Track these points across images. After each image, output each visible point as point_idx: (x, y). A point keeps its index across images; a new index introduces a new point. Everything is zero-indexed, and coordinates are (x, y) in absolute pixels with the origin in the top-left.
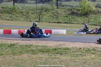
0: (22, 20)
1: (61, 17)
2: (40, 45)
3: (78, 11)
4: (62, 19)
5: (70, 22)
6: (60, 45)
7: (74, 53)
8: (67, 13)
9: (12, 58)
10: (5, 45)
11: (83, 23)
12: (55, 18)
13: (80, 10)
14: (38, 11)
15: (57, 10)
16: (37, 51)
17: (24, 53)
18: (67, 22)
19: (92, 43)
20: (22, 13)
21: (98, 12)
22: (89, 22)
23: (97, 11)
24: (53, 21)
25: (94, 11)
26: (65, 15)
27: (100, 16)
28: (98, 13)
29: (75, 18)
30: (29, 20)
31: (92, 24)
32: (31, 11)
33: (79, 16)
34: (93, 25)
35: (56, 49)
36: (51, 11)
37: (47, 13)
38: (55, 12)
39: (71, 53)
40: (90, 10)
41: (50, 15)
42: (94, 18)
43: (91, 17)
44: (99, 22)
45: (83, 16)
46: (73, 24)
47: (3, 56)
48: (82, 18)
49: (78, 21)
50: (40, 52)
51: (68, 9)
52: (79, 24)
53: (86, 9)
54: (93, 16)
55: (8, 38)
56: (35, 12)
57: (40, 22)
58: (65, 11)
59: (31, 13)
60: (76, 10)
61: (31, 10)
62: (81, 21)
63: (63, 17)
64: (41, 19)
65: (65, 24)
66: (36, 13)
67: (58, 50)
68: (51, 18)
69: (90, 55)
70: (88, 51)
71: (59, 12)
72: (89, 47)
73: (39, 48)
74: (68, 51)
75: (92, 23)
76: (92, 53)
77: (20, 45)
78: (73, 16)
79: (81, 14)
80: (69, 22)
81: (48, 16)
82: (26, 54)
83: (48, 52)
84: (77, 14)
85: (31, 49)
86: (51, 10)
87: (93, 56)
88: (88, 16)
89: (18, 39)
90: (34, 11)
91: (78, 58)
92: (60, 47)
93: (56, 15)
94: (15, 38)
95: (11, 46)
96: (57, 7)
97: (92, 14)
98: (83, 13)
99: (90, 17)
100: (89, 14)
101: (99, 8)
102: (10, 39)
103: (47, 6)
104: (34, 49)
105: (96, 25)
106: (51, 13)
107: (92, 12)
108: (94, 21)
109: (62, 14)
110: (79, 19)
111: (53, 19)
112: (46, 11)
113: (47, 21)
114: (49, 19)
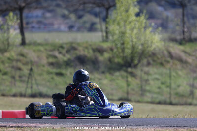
1: (41, 75)
3: (98, 54)
4: (44, 83)
12: (17, 78)
13: (107, 51)
15: (25, 50)
21: (171, 56)
22: (143, 92)
23: (166, 53)
24: (14, 91)
25: (154, 54)
27: (177, 73)
28: (169, 59)
31: (157, 100)
33: (103, 72)
34: (159, 103)
38: (15, 57)
42: (157, 79)
44: (177, 94)
45: (117, 73)
48: (114, 77)
53: (128, 47)
58: (50, 56)
60: (91, 51)
62: (112, 90)
68: (3, 79)
75: (155, 96)
79: (108, 63)
88: (134, 70)
93: (20, 69)
97: (149, 64)
98: (116, 60)
99: (143, 75)
100: (137, 65)
101: (171, 44)
105: (171, 104)
106: (3, 62)
107: (150, 56)
108: (159, 88)
109: (44, 66)
110: (105, 82)
111: (11, 83)
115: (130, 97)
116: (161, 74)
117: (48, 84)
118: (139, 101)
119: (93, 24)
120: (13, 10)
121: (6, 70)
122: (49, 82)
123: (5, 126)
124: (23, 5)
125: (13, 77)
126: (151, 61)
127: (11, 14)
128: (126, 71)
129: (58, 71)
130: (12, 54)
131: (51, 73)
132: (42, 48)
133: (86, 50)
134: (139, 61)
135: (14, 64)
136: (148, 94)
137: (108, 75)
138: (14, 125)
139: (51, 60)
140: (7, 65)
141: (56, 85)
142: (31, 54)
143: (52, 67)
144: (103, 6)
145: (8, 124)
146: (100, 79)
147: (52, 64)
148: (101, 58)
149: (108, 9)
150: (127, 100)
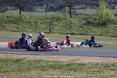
0: (30, 32)
2: (51, 60)
3: (95, 21)
4: (76, 30)
5: (86, 33)
6: (73, 60)
7: (90, 69)
8: (82, 23)
9: (18, 76)
10: (10, 60)
11: (101, 34)
12: (68, 28)
13: (98, 20)
14: (48, 20)
15: (71, 19)
16: (47, 67)
17: (32, 70)
18: (82, 33)
19: (111, 58)
20: (30, 23)
22: (107, 33)
24: (66, 32)
25: (113, 20)
26: (79, 25)
29: (91, 29)
30: (38, 31)
31: (111, 36)
32: (40, 21)
33: (96, 26)
34: (112, 36)
35: (69, 65)
36: (63, 21)
37: (59, 23)
38: (68, 21)
39: (87, 69)
40: (109, 20)
41: (62, 26)
42: (113, 29)
43: (110, 28)
46: (89, 35)
47: (7, 73)
48: (99, 28)
49: (95, 32)
50: (51, 68)
51: (83, 18)
52: (96, 35)
53: (104, 18)
54: (112, 26)
55: (14, 53)
56: (44, 22)
57: (51, 33)
58: (79, 21)
59: (41, 23)
60: (92, 20)
61: (40, 19)
62: (98, 32)
63: (77, 28)
64: (52, 30)
65: (80, 35)
66: (46, 23)
67: (72, 65)
68: (63, 29)
69: (109, 71)
70: (107, 66)
71: (73, 22)
72: (107, 62)
73: (50, 63)
74: (84, 67)
75: (111, 34)
76: (111, 69)
77: (28, 60)
78: (89, 26)
79: (98, 23)
80: (84, 33)
81: (60, 27)
82: (35, 71)
83: (61, 68)
84: (93, 24)
85: (40, 65)
86: (63, 19)
87: (112, 73)
88: (106, 26)
89: (25, 53)
90: (44, 20)
91: (95, 75)
92: (74, 62)
93: (69, 25)
94: (22, 52)
95: (18, 61)
96: (70, 16)
97: (111, 24)
98: (101, 22)
99: (108, 27)
102: (16, 53)
103: (59, 15)
104: (44, 65)
105: (116, 37)
106: (64, 23)
107: (111, 21)
108: (113, 31)
109: (77, 24)
110: (96, 29)
111: (65, 30)
112: (57, 21)
113: (58, 32)
114: (61, 30)
115: (103, 34)
116: (114, 27)
117: (77, 30)
118: (105, 36)
120: (68, 6)
124: (71, 5)
125: (66, 28)
126: (111, 23)
127: (67, 8)
131: (79, 27)
132: (77, 19)
134: (108, 23)
136: (109, 33)
140: (65, 24)
141: (80, 30)
142: (73, 20)
146: (94, 29)
149: (98, 6)
150: (101, 35)
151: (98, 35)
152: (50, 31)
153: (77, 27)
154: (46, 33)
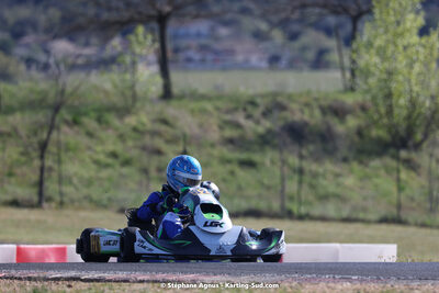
1: (206, 165)
12: (153, 173)
13: (351, 112)
14: (17, 119)
15: (171, 110)
18: (262, 205)
22: (434, 203)
29: (315, 175)
37: (90, 135)
41: (114, 155)
45: (376, 163)
46: (313, 219)
48: (368, 170)
51: (253, 104)
53: (400, 103)
57: (45, 205)
58: (227, 123)
60: (317, 113)
62: (365, 199)
65: (252, 222)
68: (122, 176)
71: (187, 131)
81: (96, 162)
93: (159, 152)
96: (161, 91)
98: (375, 133)
100: (421, 143)
106: (122, 137)
109: (213, 145)
110: (350, 181)
111: (140, 183)
112: (75, 122)
113: (95, 197)
114: (106, 184)
115: (404, 216)
117: (223, 186)
118: (423, 225)
119: (322, 52)
120: (145, 21)
121: (128, 155)
122: (224, 180)
123: (126, 281)
124: (167, 9)
125: (145, 171)
128: (396, 157)
129: (244, 156)
130: (142, 118)
131: (229, 161)
132: (209, 106)
133: (307, 111)
134: (426, 136)
135: (147, 140)
137: (355, 165)
138: (146, 278)
139: (229, 133)
142: (185, 118)
143: (231, 146)
144: (346, 11)
145: (132, 276)
146: (337, 175)
147: (231, 141)
148: (339, 128)
149: (356, 19)
150: (398, 221)
151: (373, 216)
152: (40, 194)
153: (215, 163)
154: (15, 203)
